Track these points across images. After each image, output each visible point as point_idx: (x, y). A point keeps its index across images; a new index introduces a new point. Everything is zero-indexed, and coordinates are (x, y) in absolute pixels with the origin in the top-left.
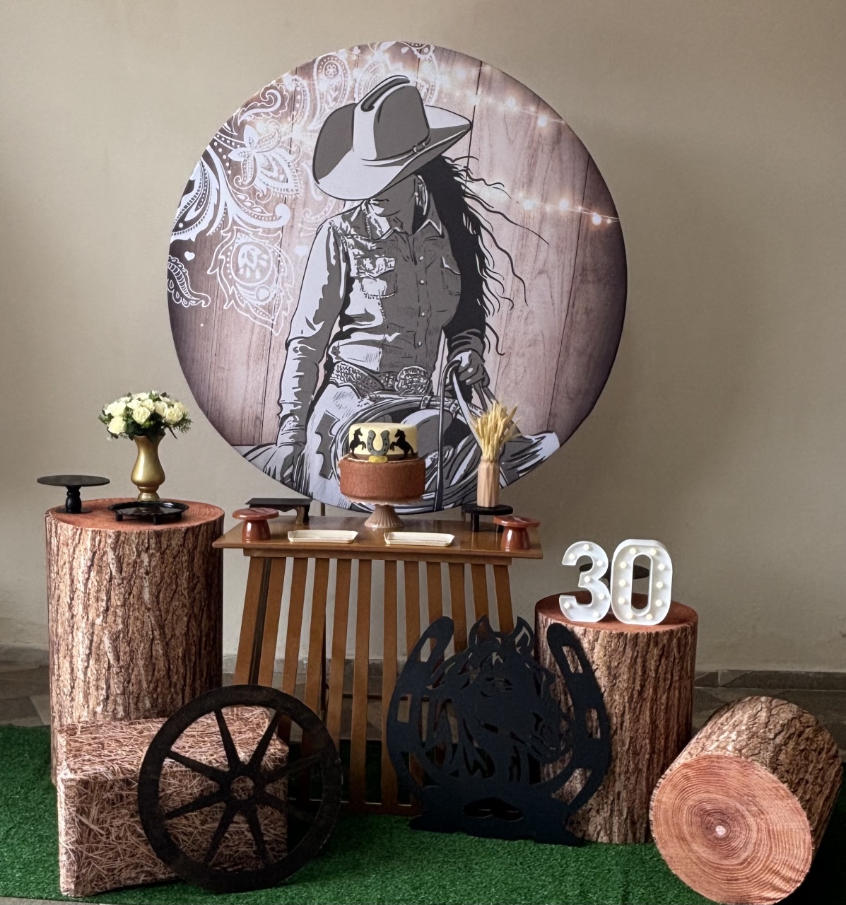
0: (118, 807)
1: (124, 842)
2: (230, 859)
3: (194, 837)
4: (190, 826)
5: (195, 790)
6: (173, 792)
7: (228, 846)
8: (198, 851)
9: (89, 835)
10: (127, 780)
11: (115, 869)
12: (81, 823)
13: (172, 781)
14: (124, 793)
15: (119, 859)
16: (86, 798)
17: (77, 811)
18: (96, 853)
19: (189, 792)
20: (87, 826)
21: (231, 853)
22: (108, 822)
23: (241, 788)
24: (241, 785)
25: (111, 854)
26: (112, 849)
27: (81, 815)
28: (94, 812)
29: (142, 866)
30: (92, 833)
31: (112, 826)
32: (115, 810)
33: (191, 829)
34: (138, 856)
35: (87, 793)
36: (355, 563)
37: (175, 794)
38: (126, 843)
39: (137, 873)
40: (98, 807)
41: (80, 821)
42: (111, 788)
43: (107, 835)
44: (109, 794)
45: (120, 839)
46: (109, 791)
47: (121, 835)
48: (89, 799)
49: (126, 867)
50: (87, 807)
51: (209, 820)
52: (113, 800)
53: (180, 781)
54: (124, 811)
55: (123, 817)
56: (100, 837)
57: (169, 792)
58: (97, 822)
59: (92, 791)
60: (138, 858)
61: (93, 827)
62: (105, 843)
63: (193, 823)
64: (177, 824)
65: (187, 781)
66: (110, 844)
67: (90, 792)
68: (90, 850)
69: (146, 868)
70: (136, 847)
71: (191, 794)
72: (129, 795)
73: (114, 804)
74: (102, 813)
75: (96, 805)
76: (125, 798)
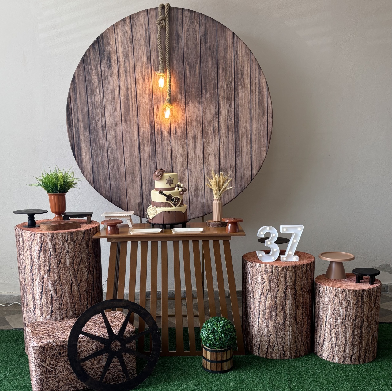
0: (59, 358)
1: (63, 373)
2: (111, 378)
3: (95, 370)
4: (92, 365)
5: (94, 349)
6: (84, 350)
7: (110, 373)
8: (96, 376)
9: (46, 371)
10: (62, 345)
12: (42, 366)
13: (83, 345)
14: (61, 351)
15: (61, 382)
16: (44, 354)
17: (40, 360)
18: (50, 379)
19: (91, 349)
20: (45, 367)
21: (112, 376)
22: (55, 365)
23: (115, 346)
24: (115, 345)
25: (57, 379)
26: (57, 377)
27: (42, 362)
28: (48, 360)
29: (71, 384)
30: (48, 370)
31: (57, 367)
32: (58, 359)
33: (93, 366)
34: (69, 380)
35: (44, 352)
36: (160, 243)
37: (85, 350)
38: (63, 374)
39: (69, 387)
40: (50, 358)
41: (42, 365)
42: (55, 349)
43: (55, 371)
44: (54, 352)
45: (61, 372)
46: (54, 351)
47: (61, 371)
48: (45, 355)
49: (64, 385)
50: (45, 359)
51: (101, 361)
52: (56, 355)
53: (87, 344)
54: (62, 360)
55: (61, 362)
56: (51, 372)
57: (82, 350)
58: (50, 365)
59: (46, 351)
60: (69, 381)
62: (54, 375)
63: (94, 363)
64: (86, 364)
65: (90, 344)
66: (56, 375)
67: (46, 352)
68: (47, 378)
69: (73, 385)
70: (68, 376)
71: (92, 350)
72: (64, 352)
73: (57, 356)
74: (51, 361)
75: (49, 357)
76: (62, 354)
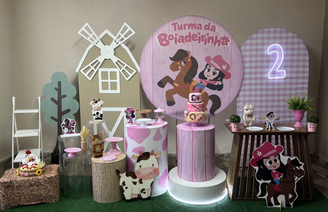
11: (9, 204)
61: (3, 193)
